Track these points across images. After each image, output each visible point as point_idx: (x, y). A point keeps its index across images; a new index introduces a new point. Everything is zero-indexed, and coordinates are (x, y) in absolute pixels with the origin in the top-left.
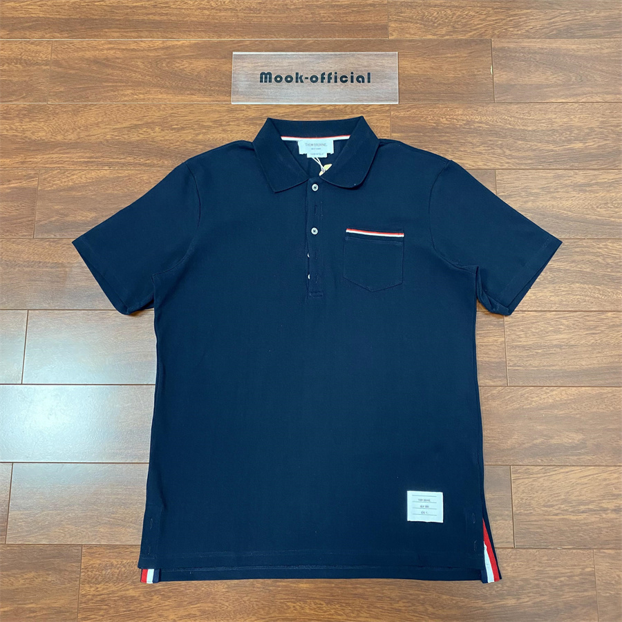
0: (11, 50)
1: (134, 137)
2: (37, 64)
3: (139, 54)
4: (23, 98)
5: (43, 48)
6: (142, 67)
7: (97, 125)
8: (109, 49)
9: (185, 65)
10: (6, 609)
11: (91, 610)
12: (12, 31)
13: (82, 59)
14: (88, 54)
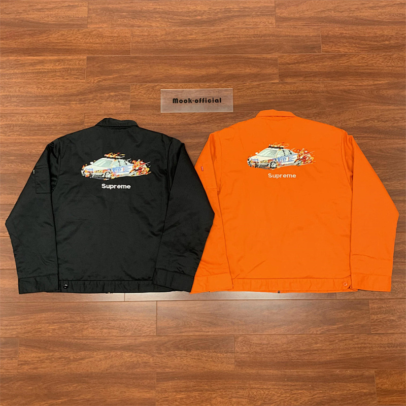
0: (306, 86)
1: (367, 125)
2: (319, 92)
3: (364, 87)
4: (315, 108)
5: (321, 85)
6: (365, 93)
7: (349, 120)
8: (350, 85)
9: (384, 92)
10: (341, 325)
11: (376, 325)
12: (305, 77)
13: (338, 90)
14: (341, 88)
